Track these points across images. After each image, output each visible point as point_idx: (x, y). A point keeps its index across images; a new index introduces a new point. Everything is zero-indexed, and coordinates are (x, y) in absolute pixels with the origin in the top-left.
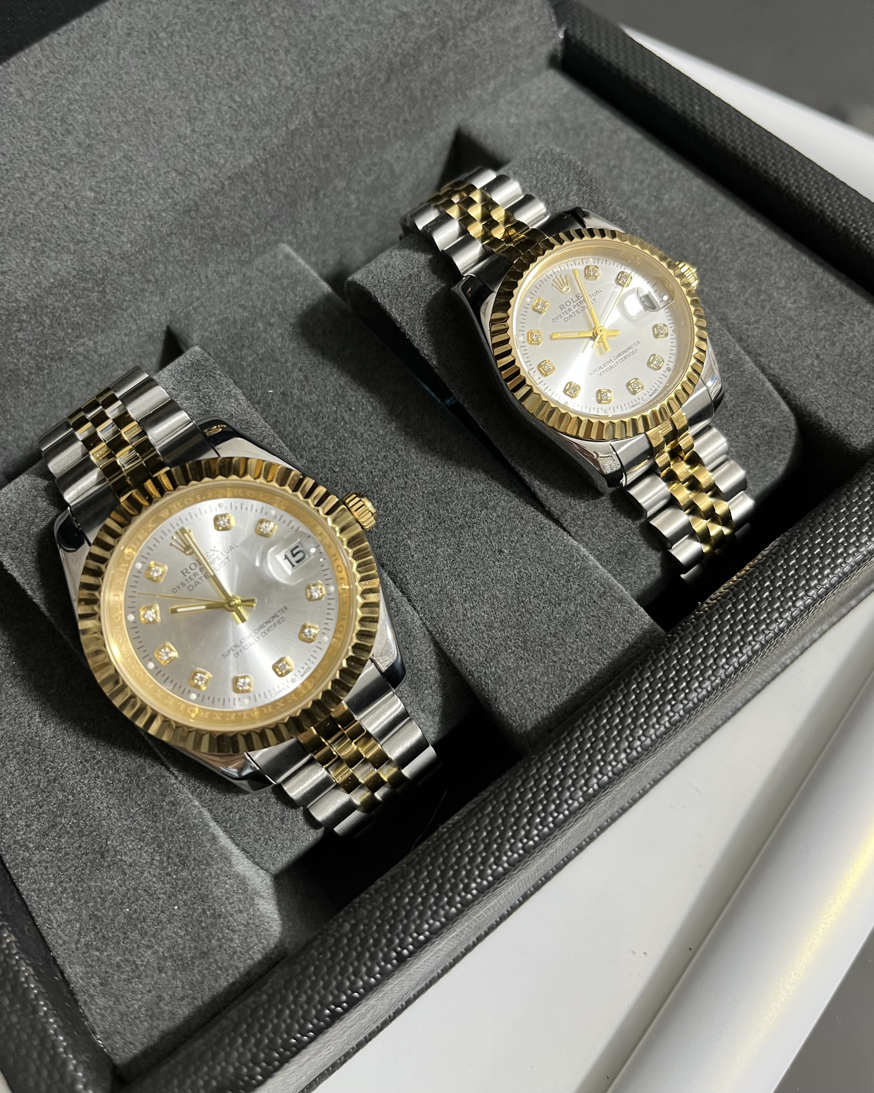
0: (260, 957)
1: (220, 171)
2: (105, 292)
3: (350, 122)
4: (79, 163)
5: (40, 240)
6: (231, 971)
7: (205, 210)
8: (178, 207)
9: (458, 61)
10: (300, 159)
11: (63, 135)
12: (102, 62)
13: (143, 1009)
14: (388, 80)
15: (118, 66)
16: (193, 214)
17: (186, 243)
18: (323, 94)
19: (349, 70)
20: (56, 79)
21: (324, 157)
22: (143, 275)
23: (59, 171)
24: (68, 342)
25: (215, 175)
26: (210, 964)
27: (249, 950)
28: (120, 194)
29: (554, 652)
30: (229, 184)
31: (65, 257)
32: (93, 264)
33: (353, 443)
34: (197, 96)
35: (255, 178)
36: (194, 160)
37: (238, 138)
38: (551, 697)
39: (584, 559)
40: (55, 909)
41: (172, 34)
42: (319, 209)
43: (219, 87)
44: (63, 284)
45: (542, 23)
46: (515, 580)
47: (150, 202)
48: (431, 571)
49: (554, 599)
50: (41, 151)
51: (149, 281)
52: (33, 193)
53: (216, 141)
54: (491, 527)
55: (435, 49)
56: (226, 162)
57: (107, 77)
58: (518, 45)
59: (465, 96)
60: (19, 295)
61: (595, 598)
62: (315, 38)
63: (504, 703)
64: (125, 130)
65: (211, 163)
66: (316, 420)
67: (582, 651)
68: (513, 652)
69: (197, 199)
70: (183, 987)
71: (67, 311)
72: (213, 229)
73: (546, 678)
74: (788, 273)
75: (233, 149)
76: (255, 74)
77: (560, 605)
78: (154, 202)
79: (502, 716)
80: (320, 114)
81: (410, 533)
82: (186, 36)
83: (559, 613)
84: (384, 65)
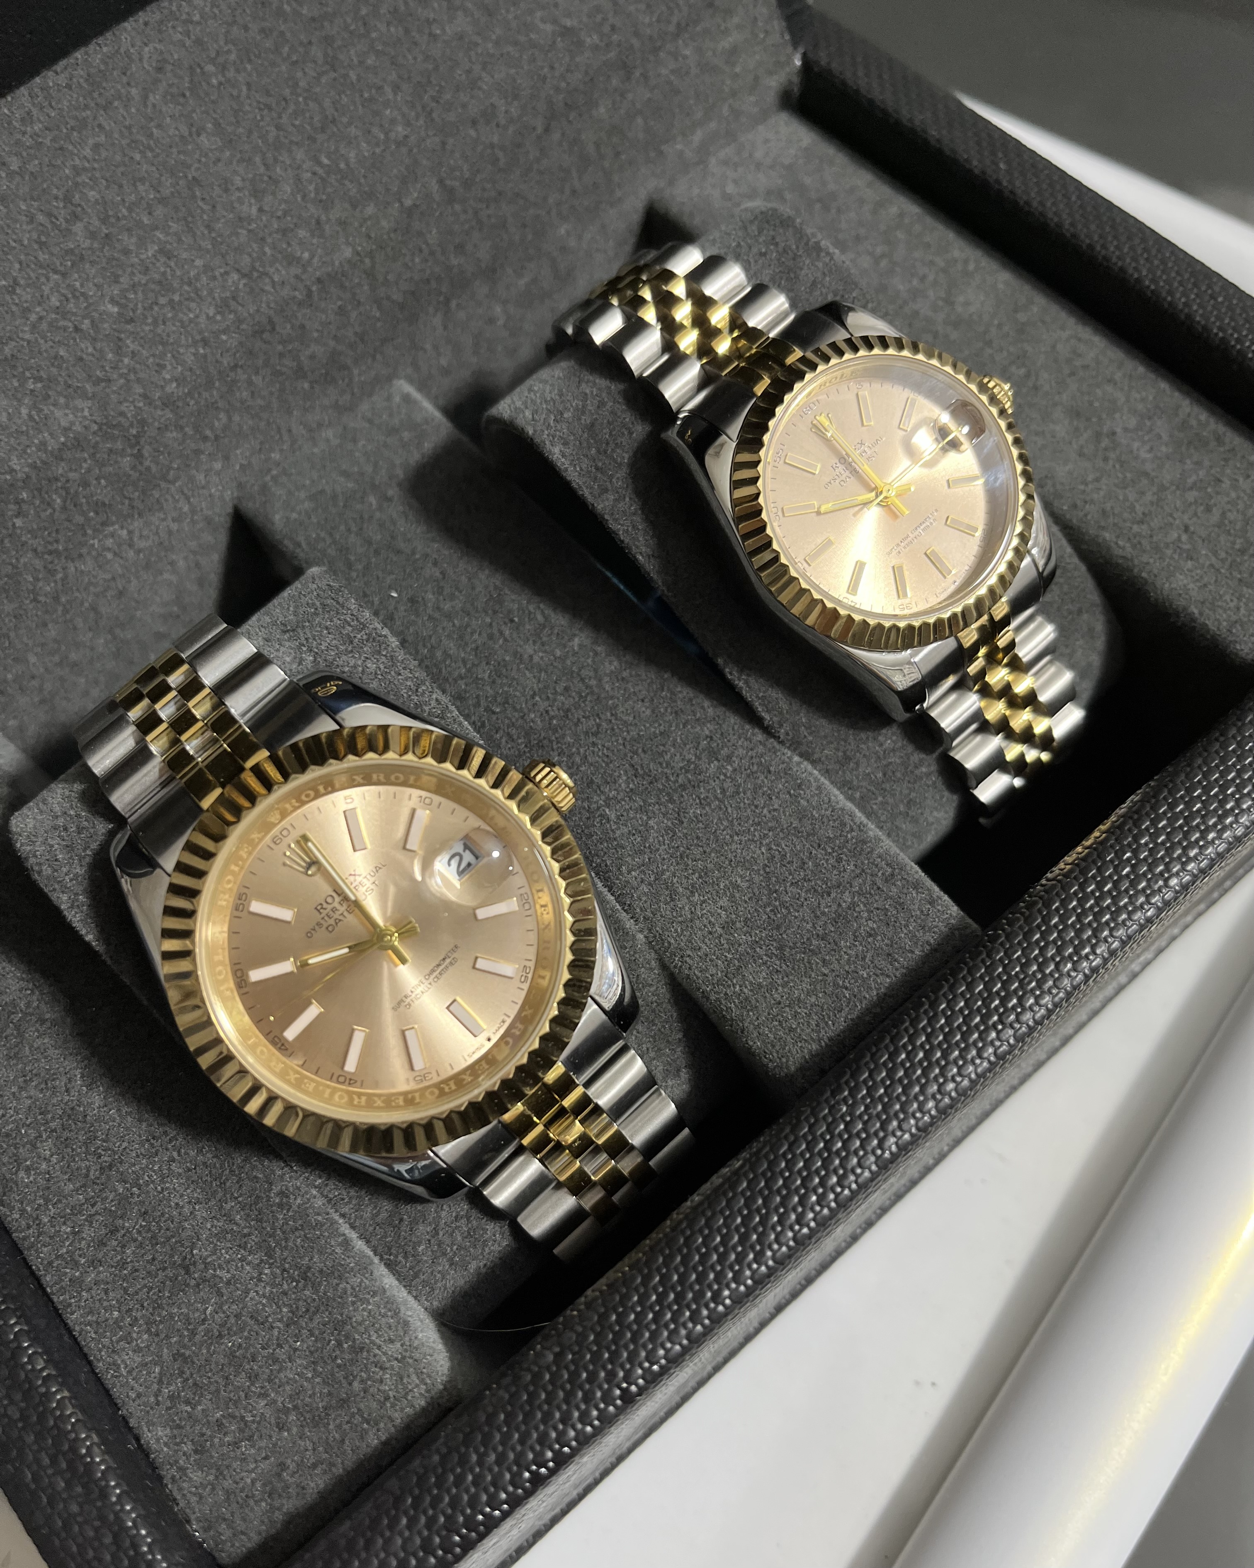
0: (423, 1403)
1: (305, 271)
6: (382, 1425)
8: (244, 326)
11: (67, 221)
12: (121, 111)
13: (258, 1485)
16: (266, 335)
18: (452, 152)
19: (489, 115)
23: (64, 275)
26: (353, 1415)
27: (407, 1394)
29: (824, 961)
31: (79, 403)
32: (122, 414)
33: (518, 670)
34: (264, 159)
35: (357, 281)
36: (265, 254)
37: (329, 220)
38: (822, 1025)
39: (861, 827)
40: (123, 1349)
41: (224, 68)
44: (78, 444)
46: (762, 861)
47: (202, 319)
50: (36, 246)
52: (28, 310)
53: (296, 225)
54: (726, 785)
55: (615, 82)
56: (312, 256)
57: (131, 133)
60: (15, 463)
61: (879, 883)
62: (436, 68)
63: (755, 1034)
64: (159, 211)
65: (291, 260)
66: (461, 637)
67: (864, 958)
68: (765, 963)
69: (272, 312)
70: (314, 1450)
71: (85, 484)
73: (813, 999)
74: (1140, 407)
77: (829, 894)
79: (753, 1054)
80: (448, 182)
81: (608, 798)
82: (245, 69)
83: (827, 906)
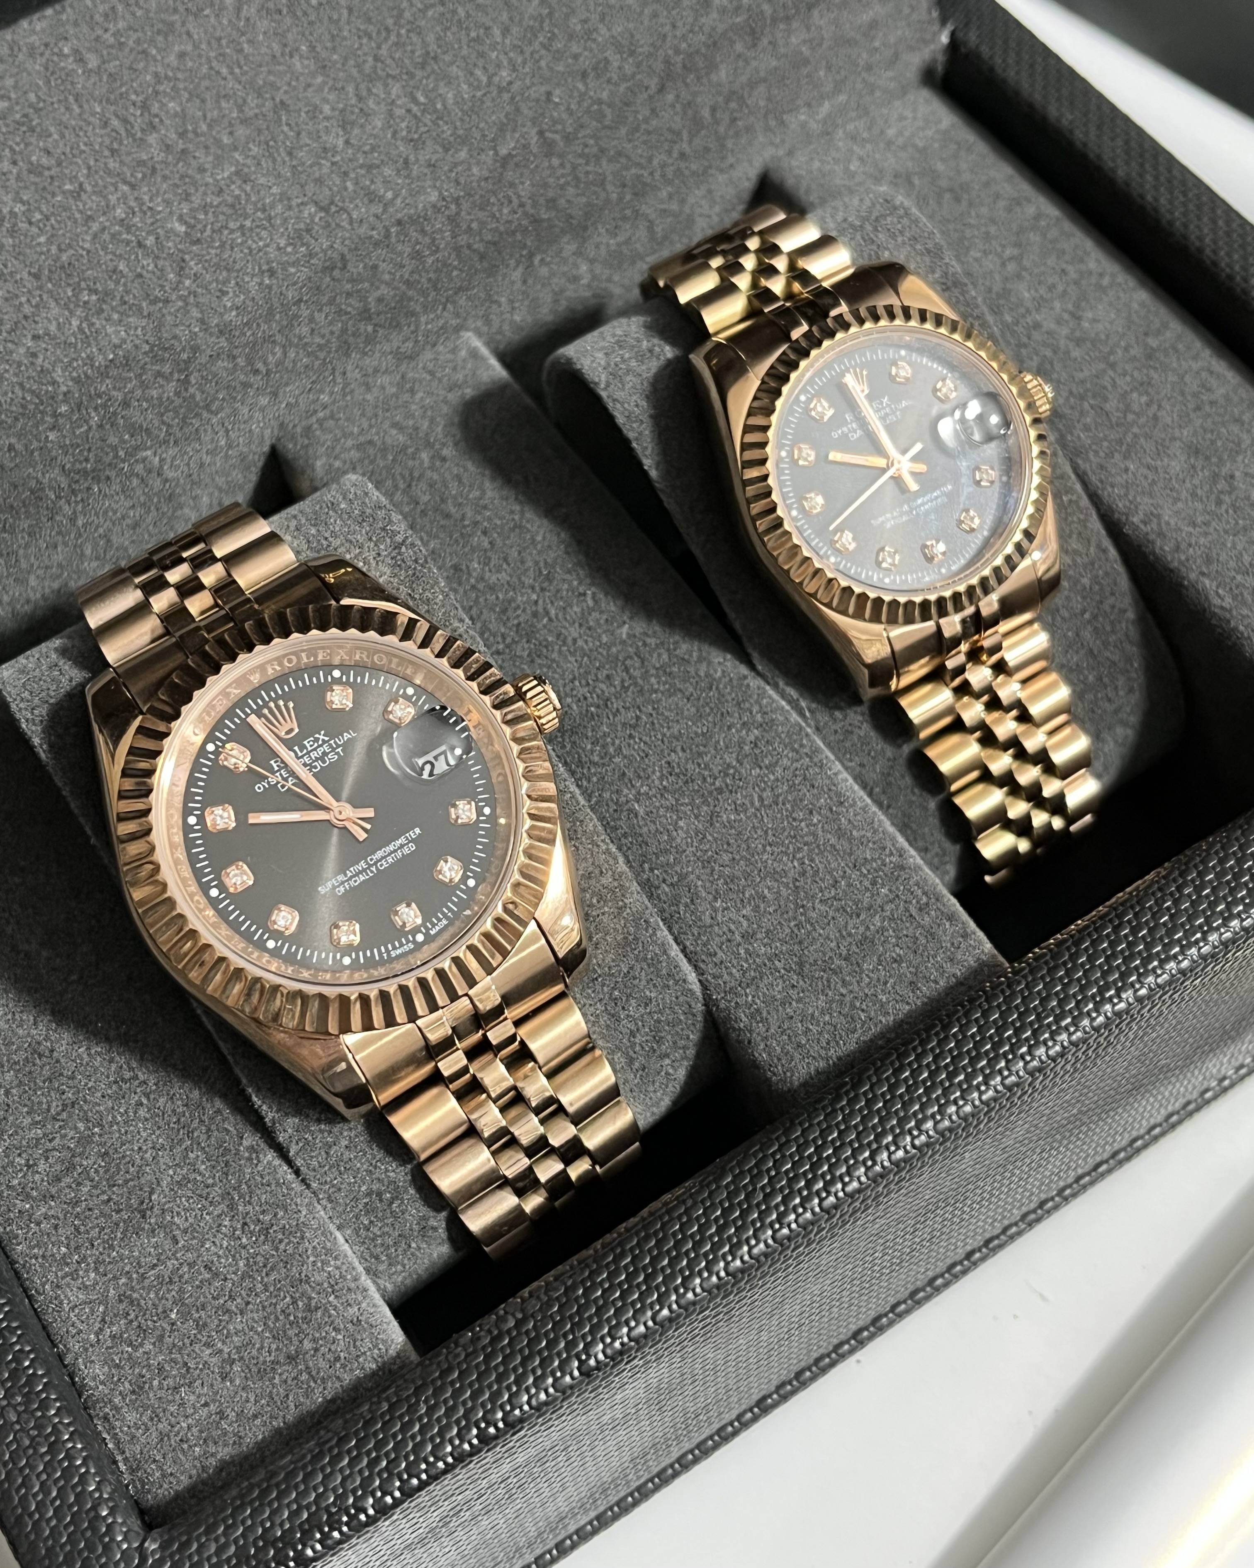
2: (189, 382)
3: (595, 150)
4: (165, 178)
5: (96, 292)
7: (356, 268)
9: (776, 69)
10: (510, 202)
14: (661, 89)
15: (238, 30)
17: (320, 317)
20: (138, 42)
21: (548, 201)
22: (250, 361)
24: (121, 453)
25: (376, 216)
28: (226, 232)
30: (398, 234)
42: (530, 281)
43: (394, 77)
45: (915, 17)
48: (667, 851)
49: (851, 907)
51: (257, 372)
58: (876, 49)
59: (782, 123)
72: (364, 299)
75: (408, 176)
76: (452, 63)
78: (279, 249)
84: (659, 66)
